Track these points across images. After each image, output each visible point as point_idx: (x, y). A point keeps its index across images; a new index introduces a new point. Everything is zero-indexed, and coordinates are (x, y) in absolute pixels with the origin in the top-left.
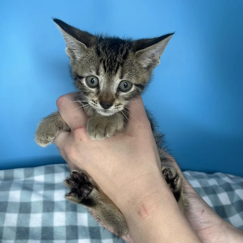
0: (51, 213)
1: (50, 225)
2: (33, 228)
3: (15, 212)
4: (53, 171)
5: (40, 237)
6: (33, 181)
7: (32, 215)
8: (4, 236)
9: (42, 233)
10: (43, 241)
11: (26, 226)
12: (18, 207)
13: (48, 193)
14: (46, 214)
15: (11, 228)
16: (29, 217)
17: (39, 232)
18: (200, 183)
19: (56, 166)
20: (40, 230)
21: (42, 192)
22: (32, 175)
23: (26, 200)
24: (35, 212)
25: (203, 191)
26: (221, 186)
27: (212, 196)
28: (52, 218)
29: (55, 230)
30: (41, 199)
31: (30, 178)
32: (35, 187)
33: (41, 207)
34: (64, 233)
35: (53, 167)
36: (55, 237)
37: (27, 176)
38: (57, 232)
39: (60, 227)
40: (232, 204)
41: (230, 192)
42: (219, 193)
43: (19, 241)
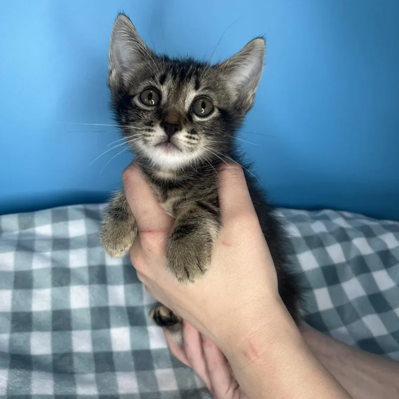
0: (65, 288)
1: (65, 307)
2: (39, 313)
3: (7, 288)
4: (65, 218)
5: (51, 328)
6: (33, 235)
7: (35, 292)
9: (53, 321)
10: (56, 333)
11: (26, 310)
12: (12, 279)
13: (60, 254)
14: (58, 290)
15: (3, 314)
16: (31, 295)
17: (48, 319)
18: (300, 229)
19: (71, 209)
20: (50, 315)
21: (48, 254)
22: (31, 224)
23: (24, 267)
24: (39, 287)
25: (303, 242)
26: (331, 233)
27: (317, 250)
28: (67, 295)
29: (73, 314)
30: (48, 265)
31: (29, 230)
32: (37, 245)
33: (48, 279)
34: (87, 319)
35: (66, 211)
36: (74, 326)
37: (23, 226)
38: (76, 318)
39: (81, 310)
40: (348, 262)
41: (345, 243)
42: (329, 245)
43: (16, 335)
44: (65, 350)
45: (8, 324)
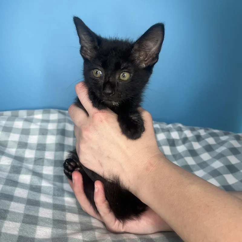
0: (45, 136)
1: (44, 143)
2: (31, 144)
3: (17, 134)
4: (49, 113)
5: (36, 149)
6: (33, 118)
7: (30, 137)
8: (8, 146)
9: (37, 147)
10: (37, 151)
11: (25, 142)
12: (20, 131)
13: (44, 124)
14: (41, 136)
15: (14, 142)
16: (28, 137)
19: (52, 110)
20: (36, 145)
21: (39, 124)
22: (33, 114)
23: (27, 127)
24: (33, 135)
25: (161, 130)
26: (175, 128)
27: (166, 133)
28: (45, 138)
29: (47, 145)
30: (38, 127)
31: (31, 117)
32: (34, 121)
33: (38, 132)
34: (53, 147)
36: (47, 149)
37: (29, 115)
39: (51, 144)
40: (181, 139)
41: (180, 132)
42: (172, 132)
43: (19, 150)
44: (41, 157)
45: (16, 145)
